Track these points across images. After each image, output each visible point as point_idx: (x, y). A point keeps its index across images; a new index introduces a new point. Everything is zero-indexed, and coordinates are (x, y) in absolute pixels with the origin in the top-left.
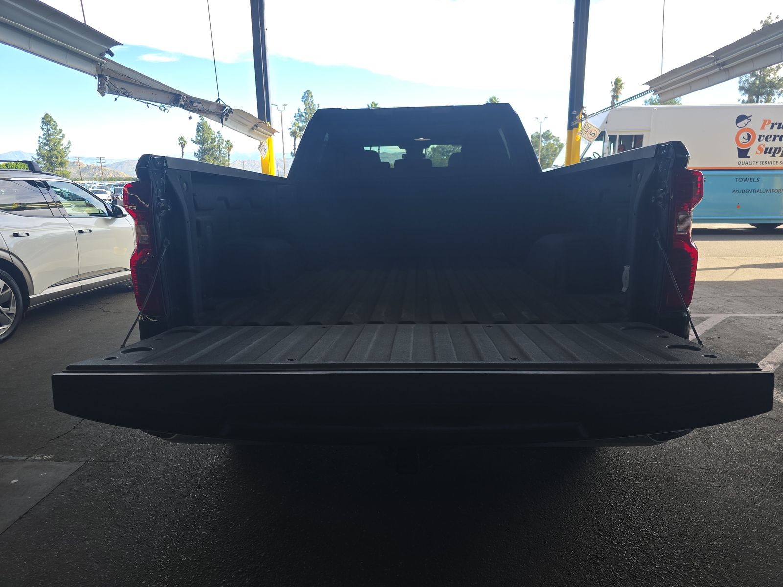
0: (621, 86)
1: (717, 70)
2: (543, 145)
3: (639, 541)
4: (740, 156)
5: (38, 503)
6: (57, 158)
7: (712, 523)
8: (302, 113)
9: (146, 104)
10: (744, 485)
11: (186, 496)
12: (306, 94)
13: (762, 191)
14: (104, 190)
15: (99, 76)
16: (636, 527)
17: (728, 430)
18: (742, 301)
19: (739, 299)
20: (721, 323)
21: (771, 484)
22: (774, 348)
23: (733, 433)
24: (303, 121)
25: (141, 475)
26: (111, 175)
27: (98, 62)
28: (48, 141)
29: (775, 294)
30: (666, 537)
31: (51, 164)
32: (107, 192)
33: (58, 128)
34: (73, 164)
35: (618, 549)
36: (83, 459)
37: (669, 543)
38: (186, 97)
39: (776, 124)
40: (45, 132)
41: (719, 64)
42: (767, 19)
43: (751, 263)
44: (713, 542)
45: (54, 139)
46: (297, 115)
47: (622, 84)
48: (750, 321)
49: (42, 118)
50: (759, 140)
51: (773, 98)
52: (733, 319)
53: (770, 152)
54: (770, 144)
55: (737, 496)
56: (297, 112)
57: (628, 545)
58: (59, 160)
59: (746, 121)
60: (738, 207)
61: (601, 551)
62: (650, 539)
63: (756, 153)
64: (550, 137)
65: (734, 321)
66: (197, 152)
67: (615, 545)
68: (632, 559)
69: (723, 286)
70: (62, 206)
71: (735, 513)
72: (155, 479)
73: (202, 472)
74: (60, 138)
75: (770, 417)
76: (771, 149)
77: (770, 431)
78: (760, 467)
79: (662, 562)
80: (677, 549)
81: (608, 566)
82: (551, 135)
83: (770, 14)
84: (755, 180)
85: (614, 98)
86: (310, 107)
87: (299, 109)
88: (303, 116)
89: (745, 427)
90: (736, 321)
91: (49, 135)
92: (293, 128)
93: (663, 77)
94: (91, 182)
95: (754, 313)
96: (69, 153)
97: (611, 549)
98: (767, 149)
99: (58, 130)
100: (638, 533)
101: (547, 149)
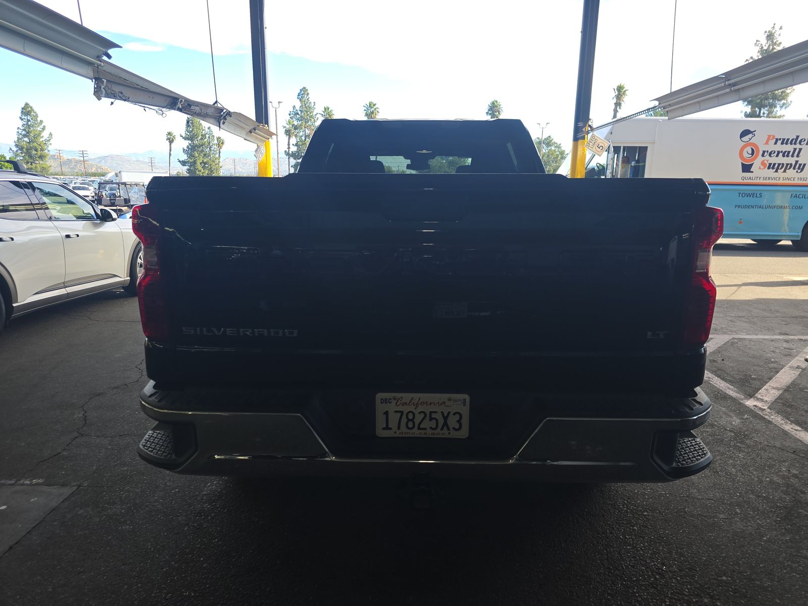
0: (624, 93)
1: (728, 90)
2: (544, 151)
3: (649, 576)
4: (743, 171)
5: (29, 532)
6: (36, 150)
7: (720, 557)
8: (297, 111)
9: (143, 108)
10: (751, 517)
11: (186, 525)
12: (302, 92)
13: (764, 207)
14: (87, 186)
15: (96, 79)
16: (645, 561)
17: (734, 458)
18: (746, 322)
19: (742, 319)
20: (724, 344)
21: (777, 516)
22: (778, 372)
23: (739, 462)
24: (298, 119)
25: (138, 501)
26: (94, 170)
27: (94, 64)
28: (27, 133)
29: (778, 314)
30: (675, 572)
31: (31, 156)
32: (90, 188)
33: (39, 119)
34: (53, 157)
35: (628, 584)
36: (75, 484)
37: (679, 578)
38: (183, 100)
39: (780, 139)
40: (25, 123)
41: (730, 85)
42: (771, 30)
43: (753, 281)
44: (722, 577)
45: (34, 130)
46: (292, 113)
47: (625, 91)
48: (753, 343)
49: (22, 108)
50: (763, 155)
51: (775, 110)
52: (736, 341)
53: (773, 168)
54: (774, 160)
55: (745, 528)
56: (292, 110)
57: (638, 580)
58: (39, 153)
59: (750, 136)
60: (740, 223)
61: (612, 586)
62: (660, 574)
63: (760, 168)
64: (551, 143)
65: (737, 343)
66: (186, 149)
67: (625, 581)
68: (642, 595)
69: (726, 306)
70: (47, 208)
71: (743, 546)
72: (152, 506)
73: (202, 499)
74: (40, 130)
75: (775, 445)
76: (775, 164)
77: (776, 460)
78: (766, 498)
79: (672, 599)
80: (687, 585)
81: (619, 603)
82: (553, 142)
83: (774, 24)
84: (758, 195)
85: (617, 106)
86: (305, 105)
87: (294, 107)
88: (298, 114)
89: (750, 456)
90: (739, 342)
91: (29, 126)
92: (288, 126)
93: (672, 94)
94: (72, 177)
95: (757, 335)
96: (50, 145)
97: (621, 584)
98: (770, 164)
99: (39, 121)
100: (647, 568)
101: (548, 156)
